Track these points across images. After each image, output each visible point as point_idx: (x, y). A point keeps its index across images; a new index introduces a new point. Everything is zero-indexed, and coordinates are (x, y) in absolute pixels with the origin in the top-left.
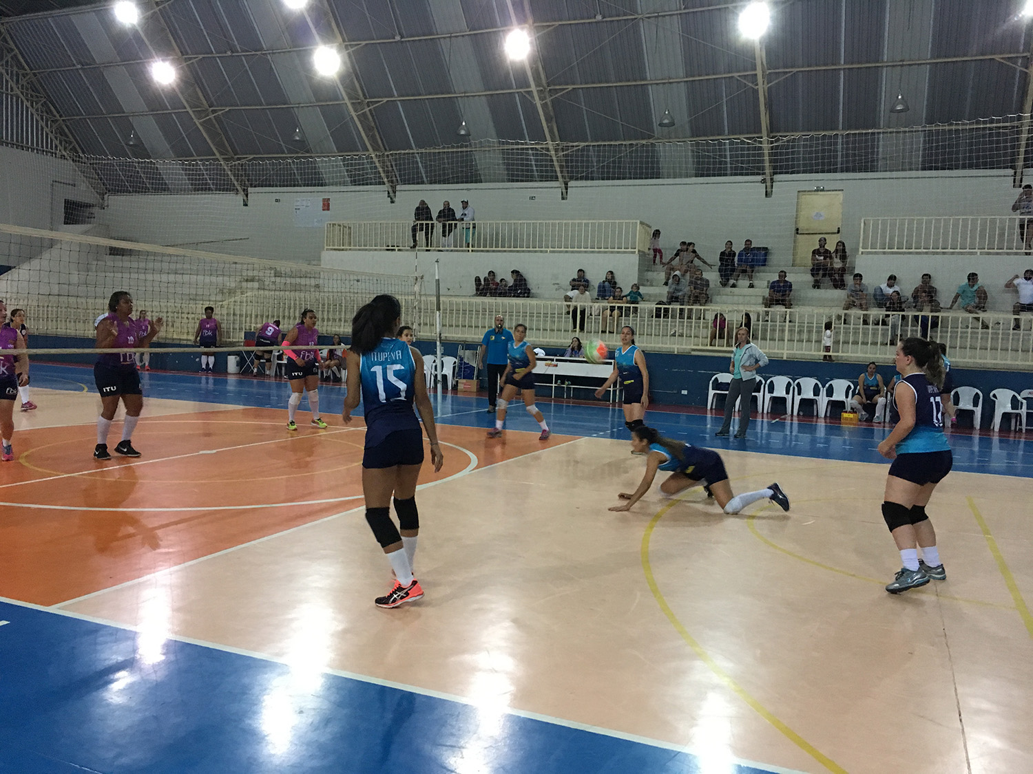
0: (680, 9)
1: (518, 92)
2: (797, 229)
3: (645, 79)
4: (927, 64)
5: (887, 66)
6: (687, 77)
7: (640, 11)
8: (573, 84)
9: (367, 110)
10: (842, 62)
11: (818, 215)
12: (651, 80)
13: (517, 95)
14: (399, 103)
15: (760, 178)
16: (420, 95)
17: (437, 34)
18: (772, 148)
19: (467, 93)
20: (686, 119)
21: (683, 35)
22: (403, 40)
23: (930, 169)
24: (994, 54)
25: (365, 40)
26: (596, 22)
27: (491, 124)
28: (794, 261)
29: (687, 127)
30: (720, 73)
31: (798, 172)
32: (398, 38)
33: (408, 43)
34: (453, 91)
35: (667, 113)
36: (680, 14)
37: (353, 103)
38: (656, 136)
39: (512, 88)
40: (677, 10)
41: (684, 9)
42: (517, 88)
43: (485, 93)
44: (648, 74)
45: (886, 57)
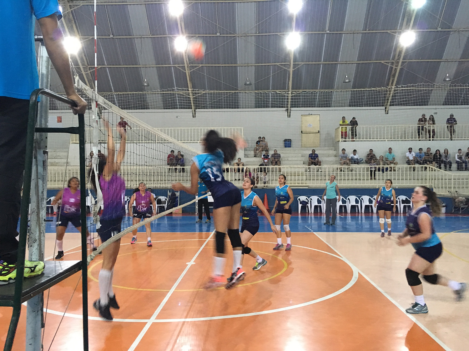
0: (256, 33)
1: (173, 67)
2: (302, 131)
3: (236, 63)
4: (355, 63)
5: (340, 64)
6: (256, 64)
7: (237, 33)
8: (201, 64)
9: (89, 72)
10: (322, 61)
11: (310, 125)
12: (239, 64)
13: (172, 68)
14: (107, 69)
15: (285, 109)
16: (120, 65)
17: (133, 36)
18: (292, 96)
19: (147, 65)
20: (254, 83)
21: (256, 45)
22: (114, 37)
23: (353, 106)
24: (381, 60)
25: (91, 36)
26: (216, 36)
27: (157, 81)
28: (302, 145)
29: (253, 86)
30: (271, 63)
31: (300, 107)
32: (111, 36)
33: (116, 39)
34: (139, 64)
35: (248, 79)
36: (256, 36)
37: (83, 67)
38: (239, 89)
39: (171, 64)
40: (254, 34)
41: (258, 33)
42: (173, 65)
43: (155, 66)
44: (238, 62)
45: (339, 60)
